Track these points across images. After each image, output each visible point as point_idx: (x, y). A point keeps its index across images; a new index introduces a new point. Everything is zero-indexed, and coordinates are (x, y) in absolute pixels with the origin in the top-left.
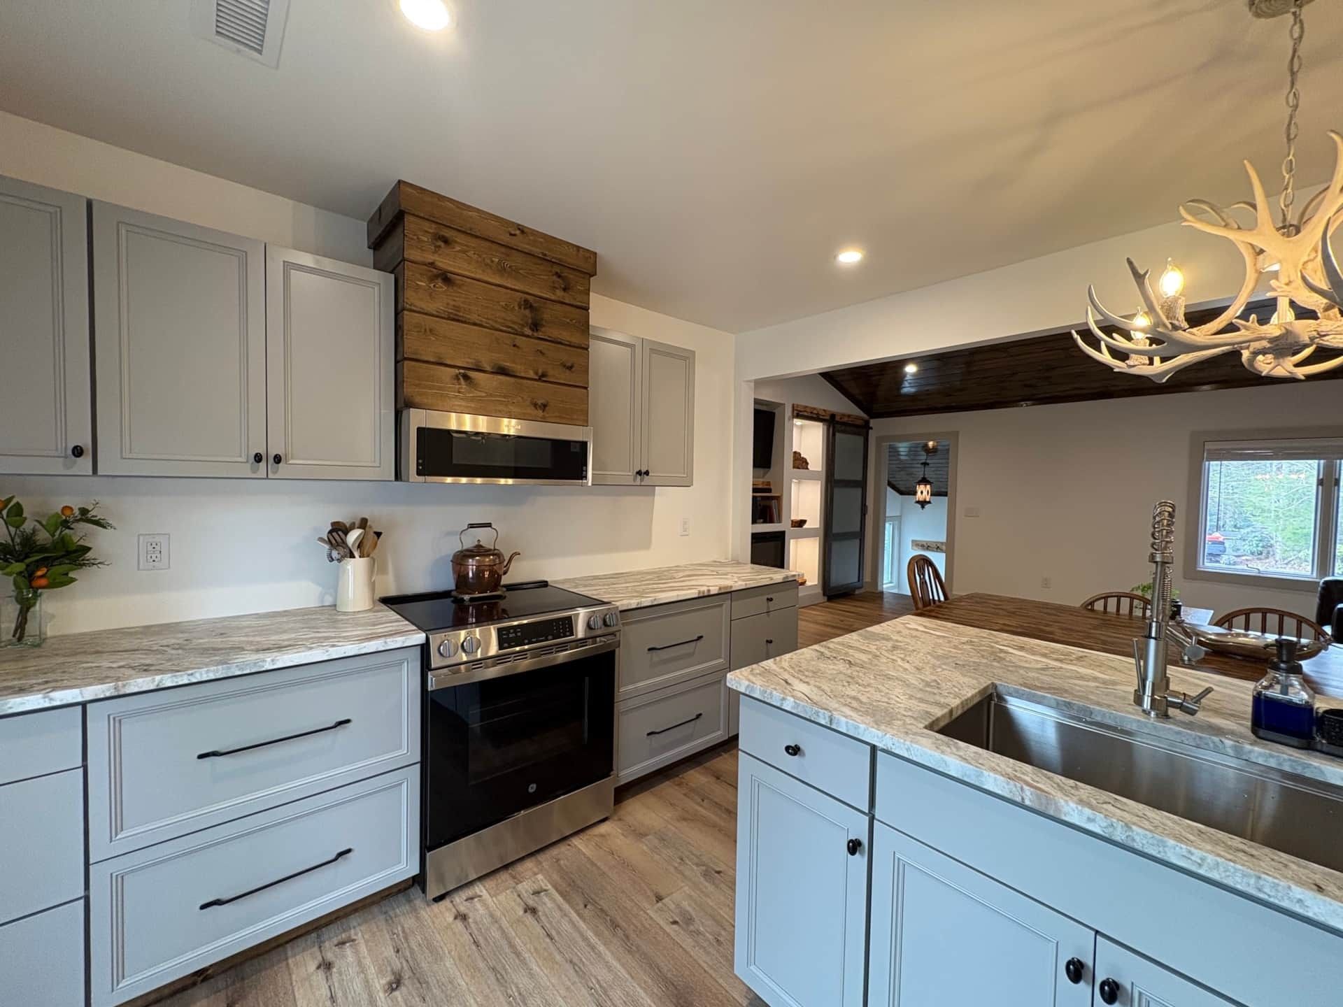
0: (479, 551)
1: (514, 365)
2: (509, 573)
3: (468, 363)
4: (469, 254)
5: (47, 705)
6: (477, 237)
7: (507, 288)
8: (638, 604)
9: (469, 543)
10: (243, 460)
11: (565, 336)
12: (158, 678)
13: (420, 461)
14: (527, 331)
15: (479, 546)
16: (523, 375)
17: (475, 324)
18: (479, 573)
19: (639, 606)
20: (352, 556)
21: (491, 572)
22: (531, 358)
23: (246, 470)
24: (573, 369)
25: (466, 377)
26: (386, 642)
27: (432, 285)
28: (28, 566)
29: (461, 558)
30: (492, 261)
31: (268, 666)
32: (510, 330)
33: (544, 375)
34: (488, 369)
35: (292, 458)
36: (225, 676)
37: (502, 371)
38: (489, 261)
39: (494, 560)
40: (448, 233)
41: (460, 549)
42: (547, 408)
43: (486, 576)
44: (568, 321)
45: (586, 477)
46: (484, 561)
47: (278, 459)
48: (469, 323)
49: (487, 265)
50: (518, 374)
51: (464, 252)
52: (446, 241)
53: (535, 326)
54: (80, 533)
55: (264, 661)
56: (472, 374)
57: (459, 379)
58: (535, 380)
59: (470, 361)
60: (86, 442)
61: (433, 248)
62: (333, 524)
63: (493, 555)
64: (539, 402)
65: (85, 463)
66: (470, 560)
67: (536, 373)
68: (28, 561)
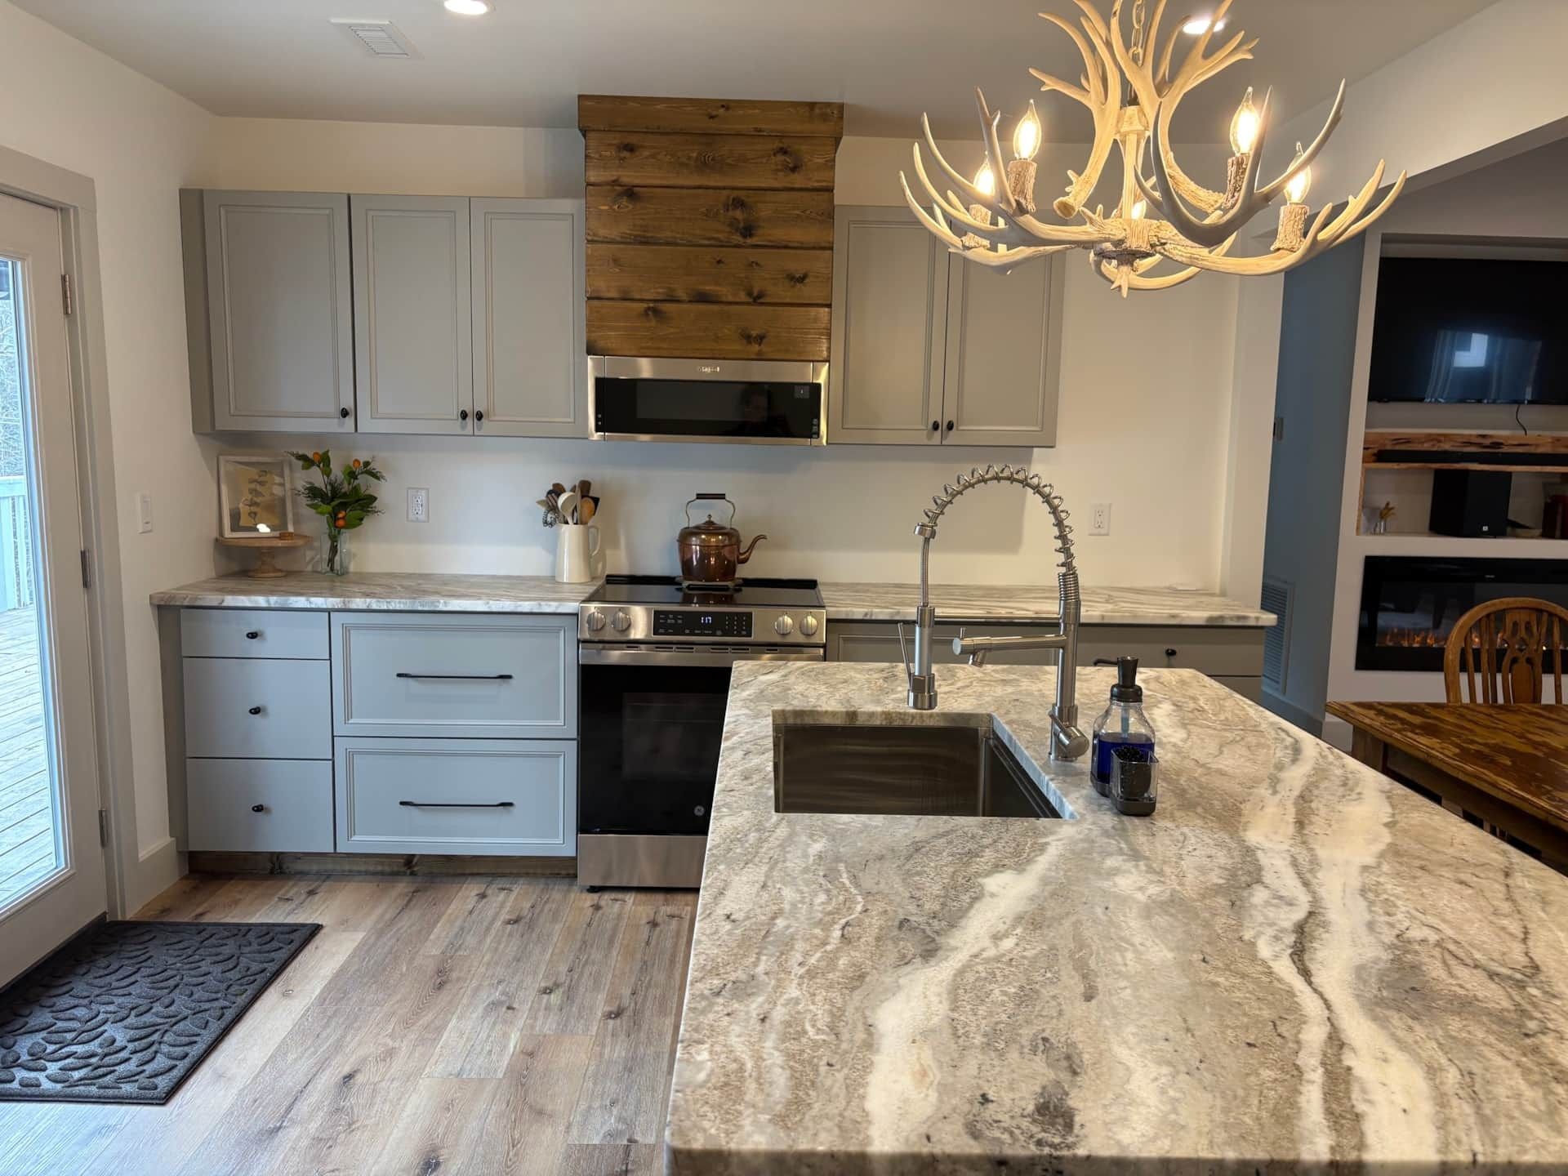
0: (710, 528)
1: (718, 288)
2: (749, 562)
3: (658, 293)
4: (659, 157)
5: (308, 606)
6: (667, 134)
7: (707, 188)
8: (866, 614)
9: (698, 518)
10: (455, 417)
11: (797, 234)
12: (368, 600)
13: (600, 416)
14: (737, 239)
15: (710, 523)
16: (730, 298)
17: (668, 244)
18: (704, 556)
19: (868, 617)
20: (567, 523)
21: (718, 556)
22: (743, 275)
23: (456, 426)
24: (807, 281)
25: (655, 311)
26: (540, 605)
27: (616, 207)
28: (333, 508)
29: (686, 535)
30: (689, 158)
31: (441, 607)
32: (712, 242)
33: (760, 296)
34: (684, 297)
35: (495, 415)
36: (410, 608)
37: (702, 298)
38: (684, 160)
39: (722, 541)
40: (633, 139)
41: (686, 526)
42: (764, 341)
43: (712, 562)
44: (797, 212)
45: (818, 434)
46: (709, 541)
47: (480, 416)
48: (661, 244)
49: (682, 165)
50: (724, 299)
51: (653, 156)
52: (630, 148)
53: (748, 231)
54: (364, 482)
55: (439, 602)
56: (667, 307)
57: (647, 315)
58: (748, 304)
59: (660, 290)
60: (349, 405)
61: (617, 162)
62: (555, 485)
63: (722, 534)
64: (754, 333)
65: (349, 421)
66: (694, 539)
67: (750, 294)
68: (334, 503)
